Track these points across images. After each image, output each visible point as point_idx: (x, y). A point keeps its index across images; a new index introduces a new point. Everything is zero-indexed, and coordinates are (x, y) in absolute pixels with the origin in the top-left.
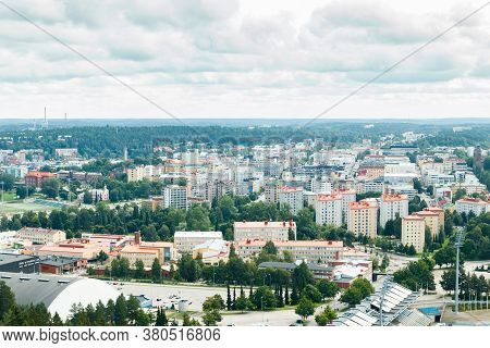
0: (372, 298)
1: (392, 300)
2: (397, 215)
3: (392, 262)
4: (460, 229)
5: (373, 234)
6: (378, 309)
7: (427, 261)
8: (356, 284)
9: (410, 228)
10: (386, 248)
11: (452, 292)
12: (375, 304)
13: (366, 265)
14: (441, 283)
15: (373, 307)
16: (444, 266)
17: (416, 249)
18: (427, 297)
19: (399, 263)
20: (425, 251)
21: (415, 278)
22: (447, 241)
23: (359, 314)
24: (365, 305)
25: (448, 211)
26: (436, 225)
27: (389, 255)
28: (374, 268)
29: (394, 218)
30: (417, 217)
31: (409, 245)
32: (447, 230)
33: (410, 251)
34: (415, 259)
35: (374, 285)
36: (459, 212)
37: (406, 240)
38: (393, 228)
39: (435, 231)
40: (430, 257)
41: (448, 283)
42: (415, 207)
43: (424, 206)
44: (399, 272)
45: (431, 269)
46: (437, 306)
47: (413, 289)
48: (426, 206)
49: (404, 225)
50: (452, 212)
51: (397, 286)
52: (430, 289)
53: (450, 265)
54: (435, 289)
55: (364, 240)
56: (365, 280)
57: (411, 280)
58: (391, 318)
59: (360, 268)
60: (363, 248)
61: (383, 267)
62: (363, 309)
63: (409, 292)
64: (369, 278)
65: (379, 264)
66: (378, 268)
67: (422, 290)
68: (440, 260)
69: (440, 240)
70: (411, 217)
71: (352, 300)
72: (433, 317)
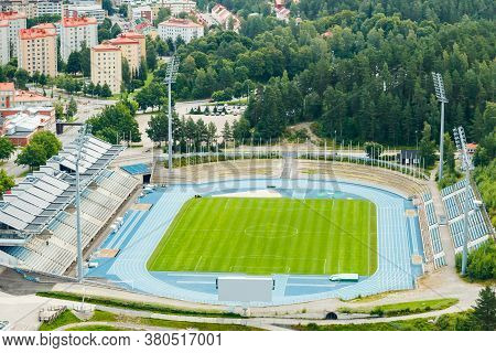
0: (60, 155)
1: (88, 158)
2: (83, 44)
3: (80, 108)
4: (166, 60)
5: (52, 71)
6: (69, 170)
7: (128, 104)
8: (36, 139)
9: (102, 61)
10: (72, 89)
11: (163, 144)
12: (65, 163)
13: (48, 113)
14: (148, 132)
15: (62, 168)
16: (149, 109)
17: (112, 89)
18: (132, 152)
19: (90, 109)
20: (122, 91)
21: (114, 127)
22: (150, 77)
23: (45, 178)
24: (51, 166)
25: (149, 38)
26: (135, 56)
27: (76, 99)
28: (58, 116)
29: (79, 49)
30: (111, 46)
31: (102, 84)
32: (150, 63)
33: (104, 92)
34: (111, 102)
35: (60, 138)
36: (164, 38)
37: (97, 78)
38: (78, 63)
39: (134, 65)
40: (131, 99)
41: (158, 132)
42: (106, 33)
43: (117, 32)
44: (92, 121)
45: (133, 114)
46: (143, 162)
47: (113, 140)
48: (119, 32)
49: (94, 57)
50: (154, 38)
51: (92, 139)
52: (134, 141)
53: (156, 109)
54: (139, 140)
55: (41, 80)
56: (49, 133)
57: (109, 130)
58: (86, 180)
59: (39, 117)
60: (40, 90)
61: (70, 114)
62: (50, 171)
63: (109, 146)
64: (53, 129)
65: (64, 112)
66: (63, 118)
67: (123, 143)
68: (144, 102)
69: (141, 76)
70: (101, 46)
71: (33, 160)
72: (141, 177)
